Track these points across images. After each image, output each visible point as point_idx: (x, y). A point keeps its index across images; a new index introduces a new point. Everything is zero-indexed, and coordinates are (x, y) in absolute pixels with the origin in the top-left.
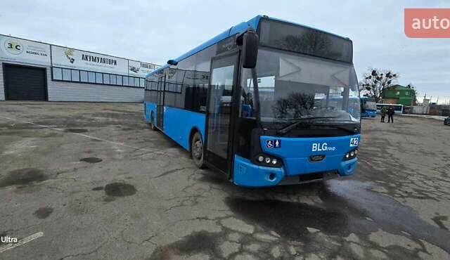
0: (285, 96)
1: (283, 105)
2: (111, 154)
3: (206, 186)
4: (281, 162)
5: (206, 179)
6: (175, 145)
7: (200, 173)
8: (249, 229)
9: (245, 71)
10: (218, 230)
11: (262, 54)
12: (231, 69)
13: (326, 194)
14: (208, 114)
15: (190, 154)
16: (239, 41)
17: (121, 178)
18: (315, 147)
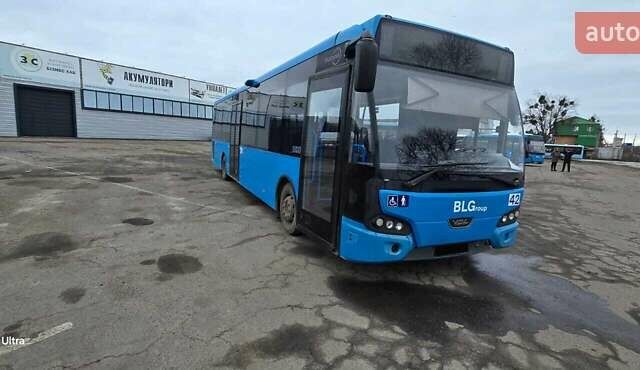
0: (413, 132)
1: (411, 145)
2: (166, 214)
3: (300, 260)
4: (409, 228)
5: (300, 250)
6: (256, 201)
7: (291, 242)
8: (362, 322)
9: (358, 97)
10: (318, 323)
11: (383, 71)
12: (337, 93)
13: (472, 274)
14: (303, 158)
15: (277, 214)
16: (350, 52)
17: (180, 248)
18: (458, 207)
